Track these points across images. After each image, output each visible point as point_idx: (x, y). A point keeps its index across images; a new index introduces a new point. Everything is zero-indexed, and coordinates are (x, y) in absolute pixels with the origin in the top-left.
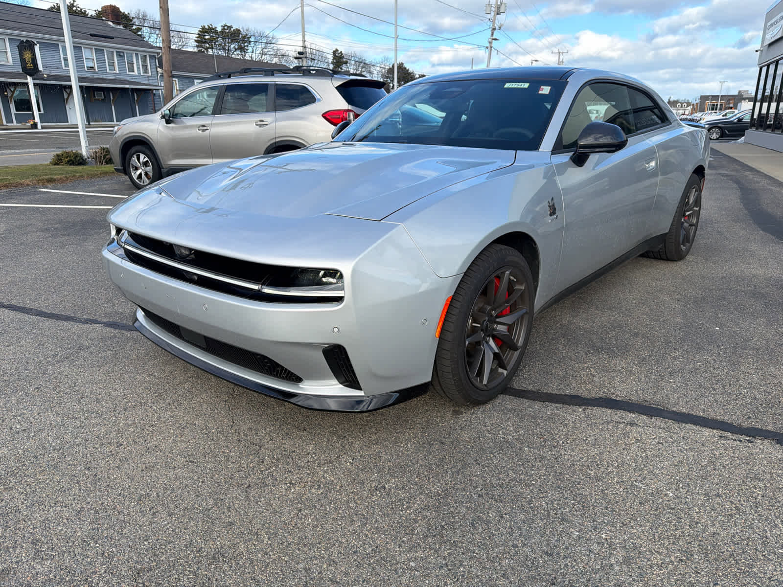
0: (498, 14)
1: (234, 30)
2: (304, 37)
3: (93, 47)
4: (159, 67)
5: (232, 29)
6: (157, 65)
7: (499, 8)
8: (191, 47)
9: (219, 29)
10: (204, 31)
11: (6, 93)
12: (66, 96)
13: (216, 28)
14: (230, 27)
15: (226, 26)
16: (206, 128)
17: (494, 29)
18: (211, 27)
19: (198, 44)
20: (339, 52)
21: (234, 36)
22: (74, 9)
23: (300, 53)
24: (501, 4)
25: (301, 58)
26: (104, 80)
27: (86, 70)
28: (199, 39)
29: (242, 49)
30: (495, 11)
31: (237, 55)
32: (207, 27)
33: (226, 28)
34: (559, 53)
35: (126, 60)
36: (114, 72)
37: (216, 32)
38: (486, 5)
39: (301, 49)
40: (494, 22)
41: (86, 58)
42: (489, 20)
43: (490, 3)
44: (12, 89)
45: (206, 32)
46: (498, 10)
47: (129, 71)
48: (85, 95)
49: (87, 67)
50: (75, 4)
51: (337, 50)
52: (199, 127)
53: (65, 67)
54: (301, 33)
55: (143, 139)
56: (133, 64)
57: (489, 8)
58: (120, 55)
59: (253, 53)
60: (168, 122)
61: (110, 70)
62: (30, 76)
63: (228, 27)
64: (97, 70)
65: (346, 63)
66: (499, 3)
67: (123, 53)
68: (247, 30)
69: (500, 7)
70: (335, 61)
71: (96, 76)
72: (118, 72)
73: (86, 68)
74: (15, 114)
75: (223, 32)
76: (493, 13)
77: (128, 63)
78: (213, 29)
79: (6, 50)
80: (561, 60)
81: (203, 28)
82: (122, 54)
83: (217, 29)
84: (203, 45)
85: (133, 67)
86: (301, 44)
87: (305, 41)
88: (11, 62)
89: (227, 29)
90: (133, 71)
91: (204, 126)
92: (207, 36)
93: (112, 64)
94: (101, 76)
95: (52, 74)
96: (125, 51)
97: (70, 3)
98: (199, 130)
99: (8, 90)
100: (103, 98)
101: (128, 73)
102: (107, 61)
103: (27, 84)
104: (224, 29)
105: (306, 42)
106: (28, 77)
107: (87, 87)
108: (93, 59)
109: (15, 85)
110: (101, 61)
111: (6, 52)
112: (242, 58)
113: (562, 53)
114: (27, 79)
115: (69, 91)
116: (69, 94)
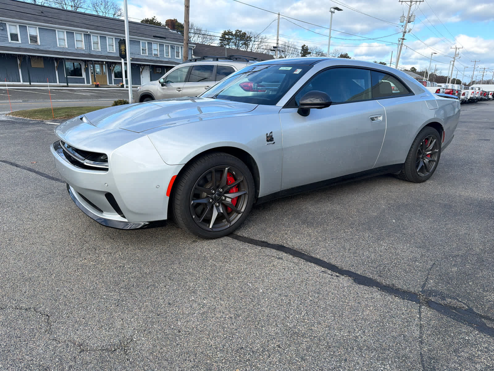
0: (408, 22)
1: (242, 33)
2: (278, 37)
3: (158, 43)
4: (194, 55)
5: (241, 33)
6: (193, 53)
7: (409, 18)
8: (216, 43)
9: (234, 33)
10: (225, 34)
11: (110, 68)
12: (141, 70)
13: (232, 32)
14: (241, 31)
15: (238, 30)
16: (180, 90)
17: (405, 32)
18: (229, 31)
19: (221, 41)
20: (306, 47)
21: (243, 37)
22: (154, 21)
23: (274, 47)
24: (412, 16)
25: (274, 50)
26: (162, 62)
27: (153, 56)
28: (222, 38)
29: (246, 45)
30: (407, 20)
31: (243, 49)
32: (227, 31)
33: (238, 32)
34: (456, 48)
35: (175, 51)
36: (168, 57)
37: (232, 35)
38: (401, 16)
39: (275, 45)
40: (405, 27)
41: (154, 49)
43: (404, 15)
44: (114, 66)
45: (227, 35)
46: (409, 19)
47: (176, 57)
48: (151, 70)
49: (154, 54)
50: (155, 19)
51: (304, 45)
53: (143, 54)
54: (276, 35)
56: (179, 53)
57: (403, 18)
58: (172, 48)
59: (253, 47)
60: (163, 85)
61: (166, 56)
62: (123, 59)
63: (239, 31)
64: (159, 56)
65: (310, 53)
66: (410, 15)
67: (174, 46)
68: (251, 33)
69: (410, 18)
70: (302, 52)
71: (158, 59)
72: (170, 57)
73: (153, 55)
74: (114, 79)
75: (236, 35)
76: (405, 22)
77: (176, 52)
78: (231, 33)
79: (113, 44)
80: (457, 53)
81: (225, 32)
82: (173, 47)
84: (224, 42)
85: (179, 54)
86: (276, 42)
87: (278, 40)
88: (115, 51)
89: (238, 33)
90: (179, 57)
91: (179, 88)
92: (226, 37)
93: (168, 53)
94: (161, 59)
95: (135, 58)
96: (175, 46)
97: (152, 18)
98: (177, 90)
99: (112, 66)
100: (161, 72)
101: (176, 58)
102: (165, 51)
103: (121, 63)
104: (237, 33)
106: (122, 59)
107: (152, 65)
108: (158, 50)
109: (115, 63)
110: (162, 51)
111: (113, 45)
112: (246, 50)
113: (459, 48)
114: (121, 60)
115: (142, 67)
116: (143, 69)
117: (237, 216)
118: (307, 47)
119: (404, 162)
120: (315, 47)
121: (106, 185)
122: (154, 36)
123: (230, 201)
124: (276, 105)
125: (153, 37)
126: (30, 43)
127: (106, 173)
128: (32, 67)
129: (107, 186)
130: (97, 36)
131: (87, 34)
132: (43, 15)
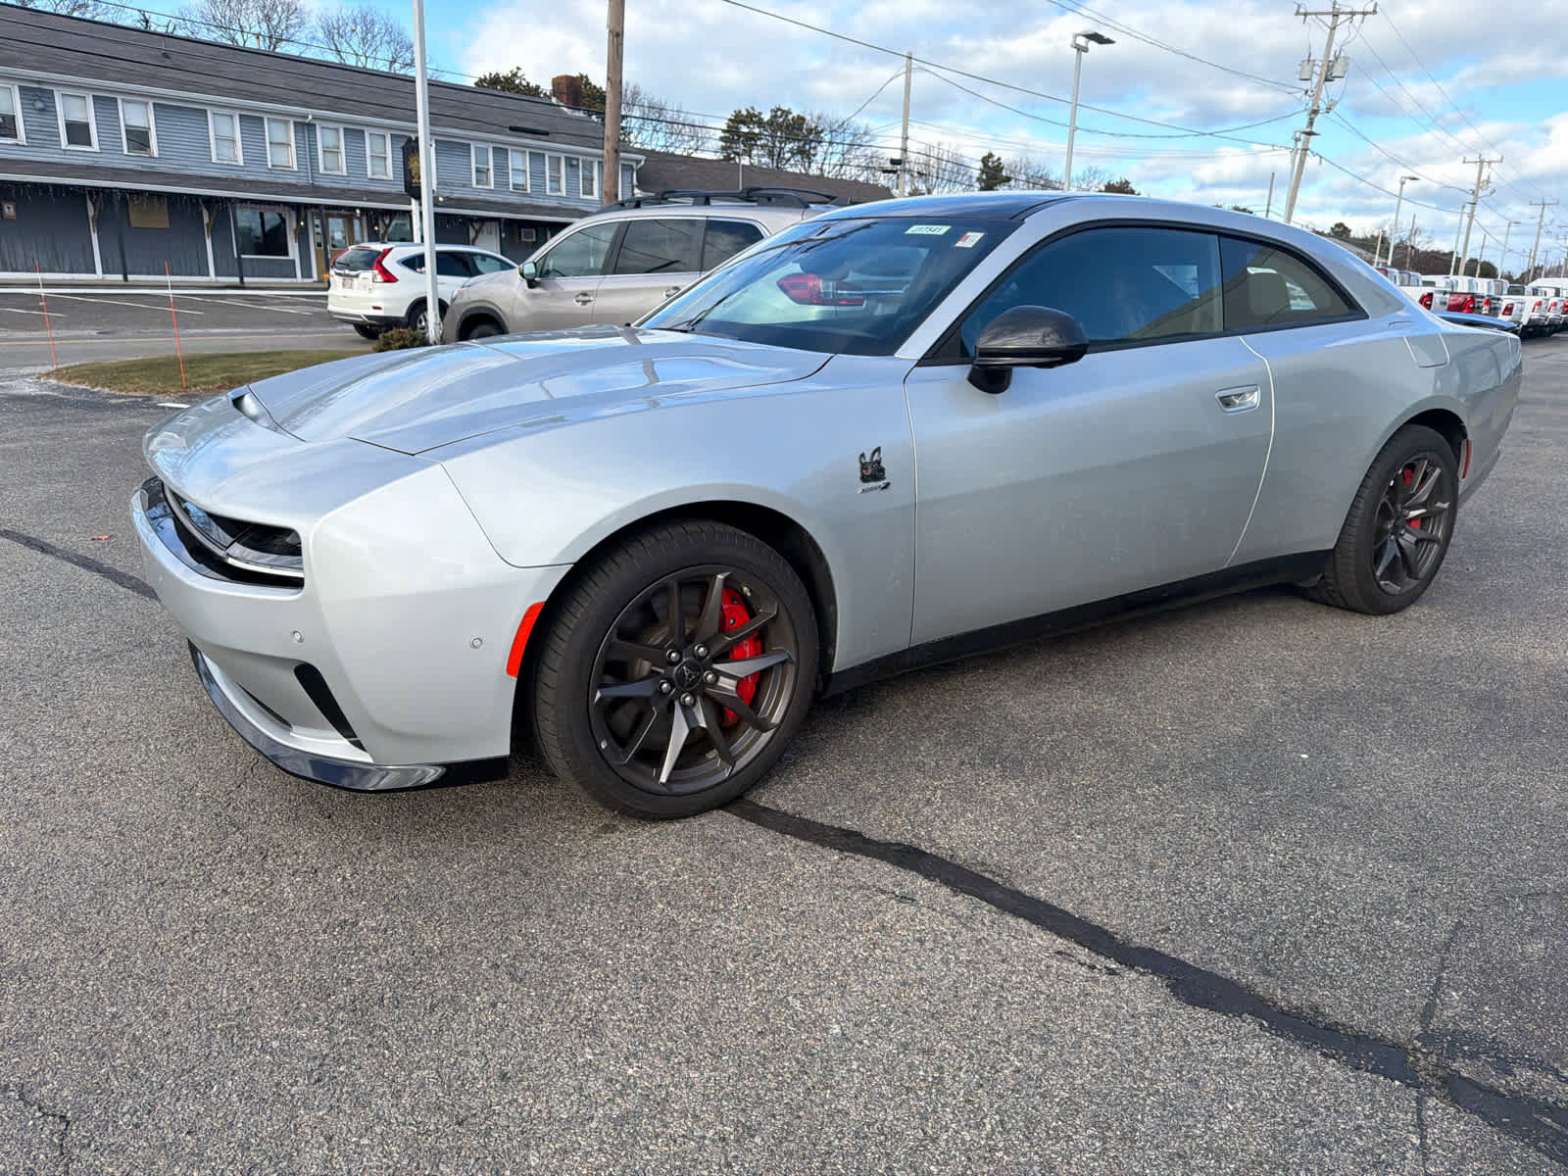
0: (1327, 80)
1: (793, 118)
2: (905, 130)
3: (528, 150)
4: (637, 187)
5: (790, 117)
6: (635, 182)
7: (1330, 67)
8: (711, 150)
9: (766, 117)
10: (738, 119)
11: (376, 228)
12: (472, 234)
13: (760, 113)
14: (787, 113)
15: (779, 109)
16: (587, 298)
17: (1315, 112)
18: (752, 112)
19: (724, 144)
20: (995, 159)
21: (796, 131)
22: (517, 82)
23: (894, 162)
24: (1336, 59)
25: (894, 172)
26: (538, 209)
27: (511, 189)
28: (727, 135)
29: (805, 154)
30: (1321, 74)
31: (794, 167)
32: (744, 113)
33: (779, 113)
34: (1482, 162)
35: (581, 174)
36: (559, 194)
37: (760, 123)
38: (1303, 61)
39: (897, 155)
40: (1316, 97)
41: (513, 170)
42: (1307, 92)
43: (1312, 58)
44: (387, 222)
45: (744, 123)
46: (1328, 70)
47: (584, 194)
48: (503, 235)
49: (514, 185)
50: (519, 75)
51: (990, 155)
52: (577, 296)
53: (478, 183)
54: (901, 124)
55: (493, 314)
56: (592, 180)
57: (1307, 68)
58: (571, 164)
59: (826, 161)
60: (532, 284)
61: (551, 189)
62: (415, 198)
63: (784, 111)
64: (529, 191)
65: (1008, 179)
66: (1332, 58)
67: (578, 160)
68: (819, 118)
69: (1332, 66)
70: (984, 177)
71: (527, 201)
72: (564, 194)
73: (511, 186)
75: (771, 123)
76: (1315, 79)
77: (583, 179)
78: (756, 116)
79: (385, 153)
80: (1484, 177)
81: (738, 114)
82: (575, 162)
83: (762, 116)
84: (734, 146)
85: (592, 185)
86: (899, 143)
87: (907, 138)
88: (390, 176)
89: (781, 117)
90: (591, 193)
91: (585, 294)
92: (741, 130)
93: (556, 180)
94: (536, 202)
95: (455, 196)
96: (581, 158)
97: (511, 72)
98: (578, 301)
99: (380, 222)
100: (534, 240)
101: (582, 196)
102: (547, 174)
103: (409, 212)
104: (775, 116)
105: (909, 141)
106: (413, 201)
107: (507, 220)
108: (525, 171)
109: (391, 213)
110: (537, 175)
111: (385, 158)
112: (803, 171)
113: (1489, 162)
114: (410, 204)
115: (477, 226)
116: (477, 232)
117: (756, 739)
118: (999, 159)
119: (1331, 546)
120: (1024, 160)
121: (297, 636)
122: (511, 129)
123: (734, 689)
124: (896, 355)
125: (511, 132)
126: (126, 152)
127: (296, 597)
128: (133, 224)
129: (301, 640)
130: (337, 130)
131: (303, 124)
132: (167, 63)
